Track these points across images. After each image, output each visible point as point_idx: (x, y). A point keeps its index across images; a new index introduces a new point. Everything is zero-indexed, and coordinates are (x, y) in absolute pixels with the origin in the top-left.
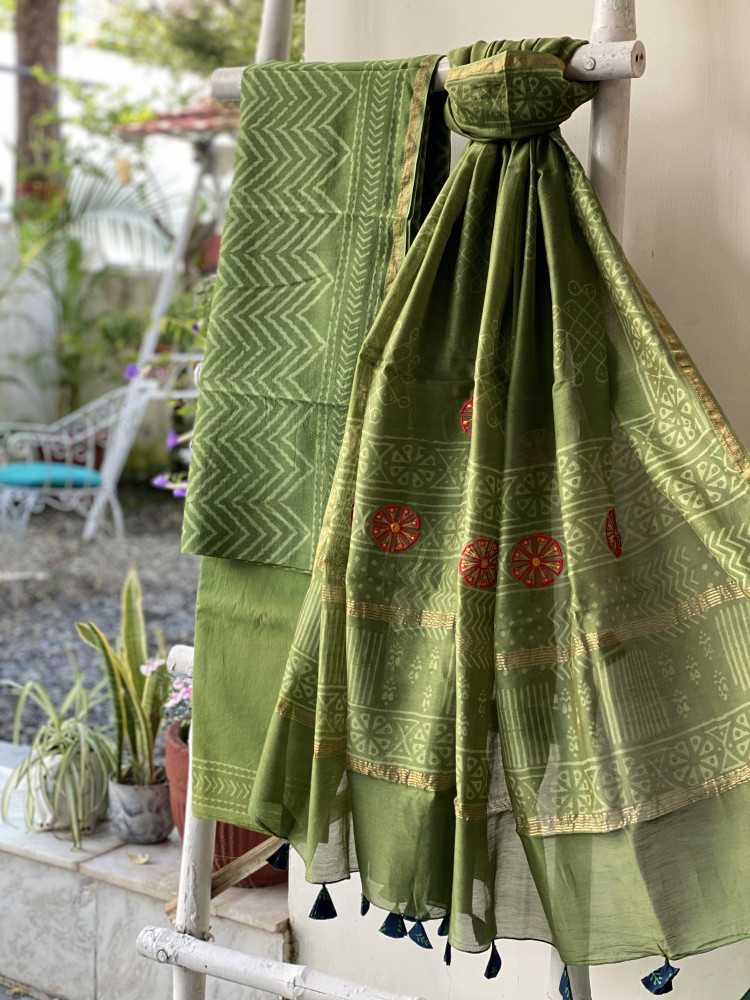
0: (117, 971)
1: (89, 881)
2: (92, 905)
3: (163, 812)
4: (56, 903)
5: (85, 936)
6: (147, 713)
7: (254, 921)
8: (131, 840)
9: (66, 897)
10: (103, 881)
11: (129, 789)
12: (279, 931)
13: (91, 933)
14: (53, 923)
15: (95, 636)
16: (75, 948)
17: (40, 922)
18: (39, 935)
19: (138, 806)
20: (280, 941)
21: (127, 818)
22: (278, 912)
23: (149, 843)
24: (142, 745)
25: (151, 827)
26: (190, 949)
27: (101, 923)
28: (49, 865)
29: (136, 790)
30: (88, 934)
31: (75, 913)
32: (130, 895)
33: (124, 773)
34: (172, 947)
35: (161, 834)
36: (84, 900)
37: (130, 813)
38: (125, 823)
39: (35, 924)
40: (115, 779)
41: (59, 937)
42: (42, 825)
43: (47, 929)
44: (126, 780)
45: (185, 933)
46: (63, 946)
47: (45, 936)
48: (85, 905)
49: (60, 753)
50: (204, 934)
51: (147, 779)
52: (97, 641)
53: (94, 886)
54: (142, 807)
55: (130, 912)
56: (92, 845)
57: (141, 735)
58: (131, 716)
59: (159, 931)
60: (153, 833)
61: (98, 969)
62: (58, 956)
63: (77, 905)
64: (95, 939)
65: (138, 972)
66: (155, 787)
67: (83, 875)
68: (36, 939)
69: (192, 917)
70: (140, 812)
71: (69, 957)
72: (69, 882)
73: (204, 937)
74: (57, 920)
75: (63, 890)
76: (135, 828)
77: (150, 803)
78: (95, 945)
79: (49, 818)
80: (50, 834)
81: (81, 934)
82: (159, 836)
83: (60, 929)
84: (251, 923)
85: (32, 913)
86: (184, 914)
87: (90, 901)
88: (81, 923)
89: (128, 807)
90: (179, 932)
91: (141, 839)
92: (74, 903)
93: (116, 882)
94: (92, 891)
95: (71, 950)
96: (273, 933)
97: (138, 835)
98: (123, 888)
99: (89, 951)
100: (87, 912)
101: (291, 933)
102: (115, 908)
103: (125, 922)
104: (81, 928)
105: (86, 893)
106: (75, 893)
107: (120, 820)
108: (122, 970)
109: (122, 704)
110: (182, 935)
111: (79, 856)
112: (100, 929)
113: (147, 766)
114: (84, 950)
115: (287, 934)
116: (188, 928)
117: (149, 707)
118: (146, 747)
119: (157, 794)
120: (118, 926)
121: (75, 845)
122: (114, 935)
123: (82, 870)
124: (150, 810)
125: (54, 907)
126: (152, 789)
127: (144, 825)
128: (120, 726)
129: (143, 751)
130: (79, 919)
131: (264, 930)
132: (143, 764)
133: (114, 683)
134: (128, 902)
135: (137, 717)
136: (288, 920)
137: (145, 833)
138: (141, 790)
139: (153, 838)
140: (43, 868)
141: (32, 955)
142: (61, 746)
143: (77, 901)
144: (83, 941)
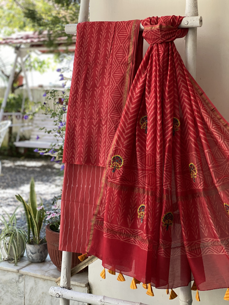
0: (32, 303)
1: (22, 275)
2: (23, 282)
3: (43, 253)
4: (10, 283)
5: (21, 292)
6: (37, 222)
7: (78, 284)
8: (32, 262)
9: (14, 280)
10: (26, 275)
11: (32, 246)
12: (86, 286)
13: (23, 291)
14: (10, 289)
15: (21, 198)
16: (17, 296)
17: (5, 289)
18: (5, 293)
19: (35, 251)
20: (86, 289)
21: (32, 255)
22: (85, 281)
23: (38, 262)
24: (36, 232)
25: (39, 258)
26: (66, 293)
27: (26, 288)
28: (8, 271)
29: (34, 246)
30: (22, 292)
31: (17, 286)
32: (36, 279)
33: (30, 241)
34: (61, 292)
35: (42, 260)
36: (20, 281)
37: (32, 253)
38: (31, 256)
39: (4, 290)
40: (28, 243)
41: (12, 293)
42: (3, 259)
43: (8, 291)
44: (31, 243)
45: (64, 288)
46: (13, 296)
47: (7, 293)
48: (21, 283)
49: (9, 236)
50: (69, 288)
51: (38, 242)
52: (21, 200)
53: (23, 277)
54: (36, 251)
55: (36, 283)
56: (21, 265)
57: (36, 229)
58: (32, 223)
59: (55, 288)
60: (39, 259)
61: (25, 302)
62: (11, 299)
63: (18, 283)
64: (24, 293)
65: (39, 302)
66: (40, 245)
67: (20, 273)
68: (4, 294)
69: (66, 283)
70: (36, 253)
71: (15, 299)
72: (15, 276)
73: (69, 289)
74: (11, 288)
75: (13, 279)
76: (34, 258)
77: (39, 250)
78: (24, 295)
79: (7, 256)
80: (7, 261)
81: (19, 292)
82: (41, 261)
83: (12, 291)
84: (77, 285)
85: (2, 287)
86: (63, 282)
87: (22, 281)
88: (19, 289)
89: (32, 251)
90: (62, 288)
91: (36, 261)
92: (17, 282)
93: (32, 275)
94: (23, 278)
95: (16, 297)
96: (84, 287)
97: (35, 260)
98: (34, 276)
99: (22, 297)
100: (21, 285)
101: (89, 287)
102: (31, 283)
103: (34, 287)
104: (19, 290)
105: (21, 279)
106: (17, 279)
107: (29, 255)
108: (34, 302)
109: (29, 220)
110: (63, 289)
111: (18, 268)
112: (26, 290)
113: (37, 238)
114: (21, 297)
115: (88, 287)
116: (65, 286)
117: (38, 220)
118: (37, 233)
119: (41, 247)
120: (32, 289)
121: (15, 265)
122: (30, 292)
123: (19, 272)
124: (39, 252)
125: (10, 284)
126: (39, 246)
127: (37, 257)
128: (29, 226)
129: (36, 234)
130: (19, 287)
131: (81, 286)
132: (36, 238)
133: (27, 213)
134: (35, 281)
135: (34, 223)
136: (88, 283)
137: (37, 259)
138: (36, 246)
139: (40, 261)
140: (6, 272)
141: (3, 300)
142: (9, 234)
143: (18, 282)
144: (21, 294)
